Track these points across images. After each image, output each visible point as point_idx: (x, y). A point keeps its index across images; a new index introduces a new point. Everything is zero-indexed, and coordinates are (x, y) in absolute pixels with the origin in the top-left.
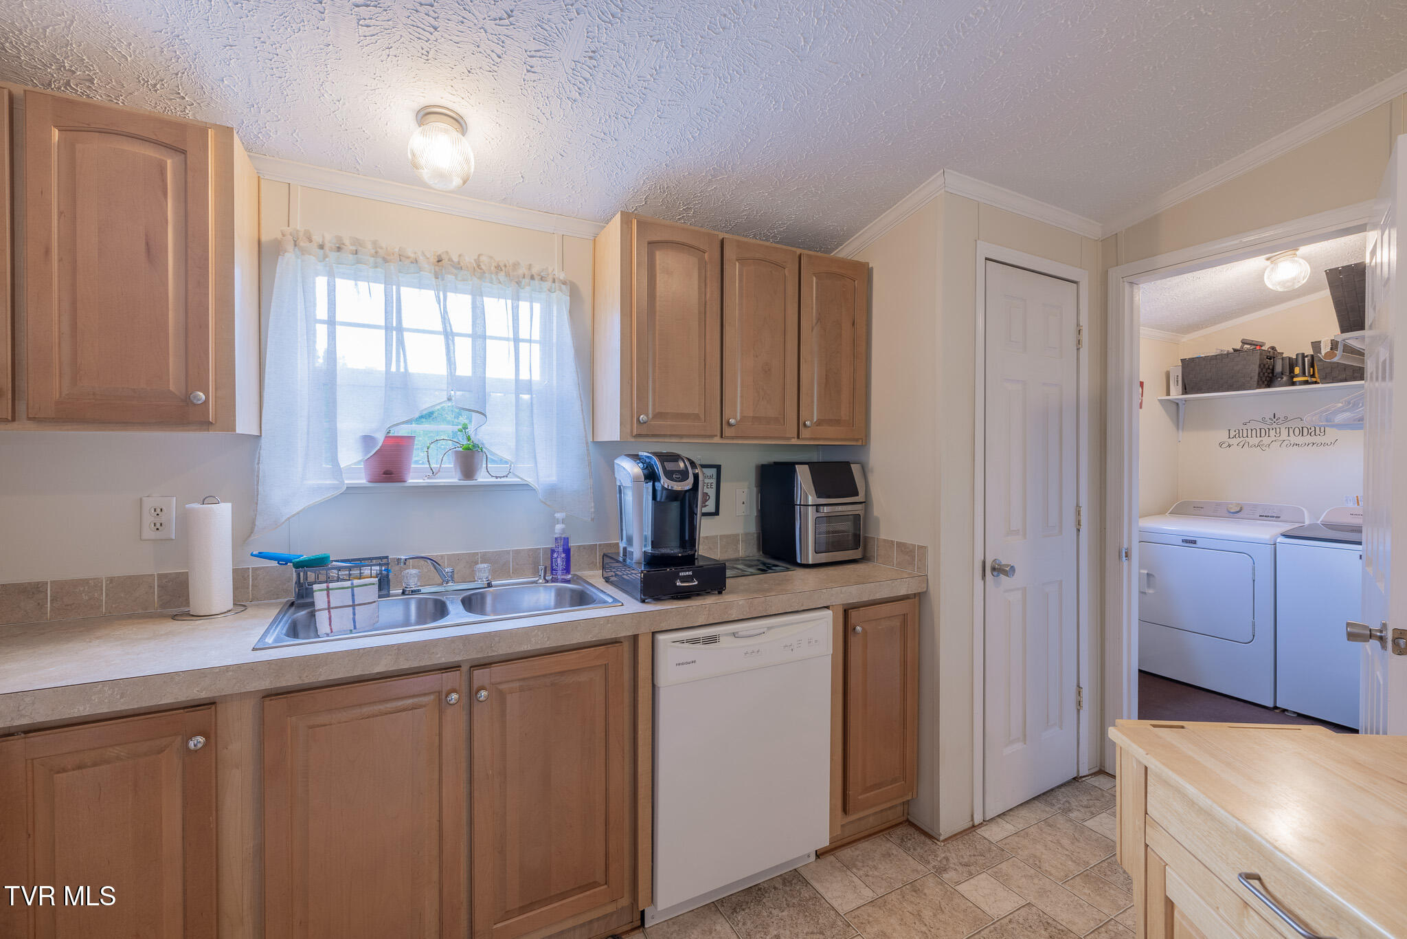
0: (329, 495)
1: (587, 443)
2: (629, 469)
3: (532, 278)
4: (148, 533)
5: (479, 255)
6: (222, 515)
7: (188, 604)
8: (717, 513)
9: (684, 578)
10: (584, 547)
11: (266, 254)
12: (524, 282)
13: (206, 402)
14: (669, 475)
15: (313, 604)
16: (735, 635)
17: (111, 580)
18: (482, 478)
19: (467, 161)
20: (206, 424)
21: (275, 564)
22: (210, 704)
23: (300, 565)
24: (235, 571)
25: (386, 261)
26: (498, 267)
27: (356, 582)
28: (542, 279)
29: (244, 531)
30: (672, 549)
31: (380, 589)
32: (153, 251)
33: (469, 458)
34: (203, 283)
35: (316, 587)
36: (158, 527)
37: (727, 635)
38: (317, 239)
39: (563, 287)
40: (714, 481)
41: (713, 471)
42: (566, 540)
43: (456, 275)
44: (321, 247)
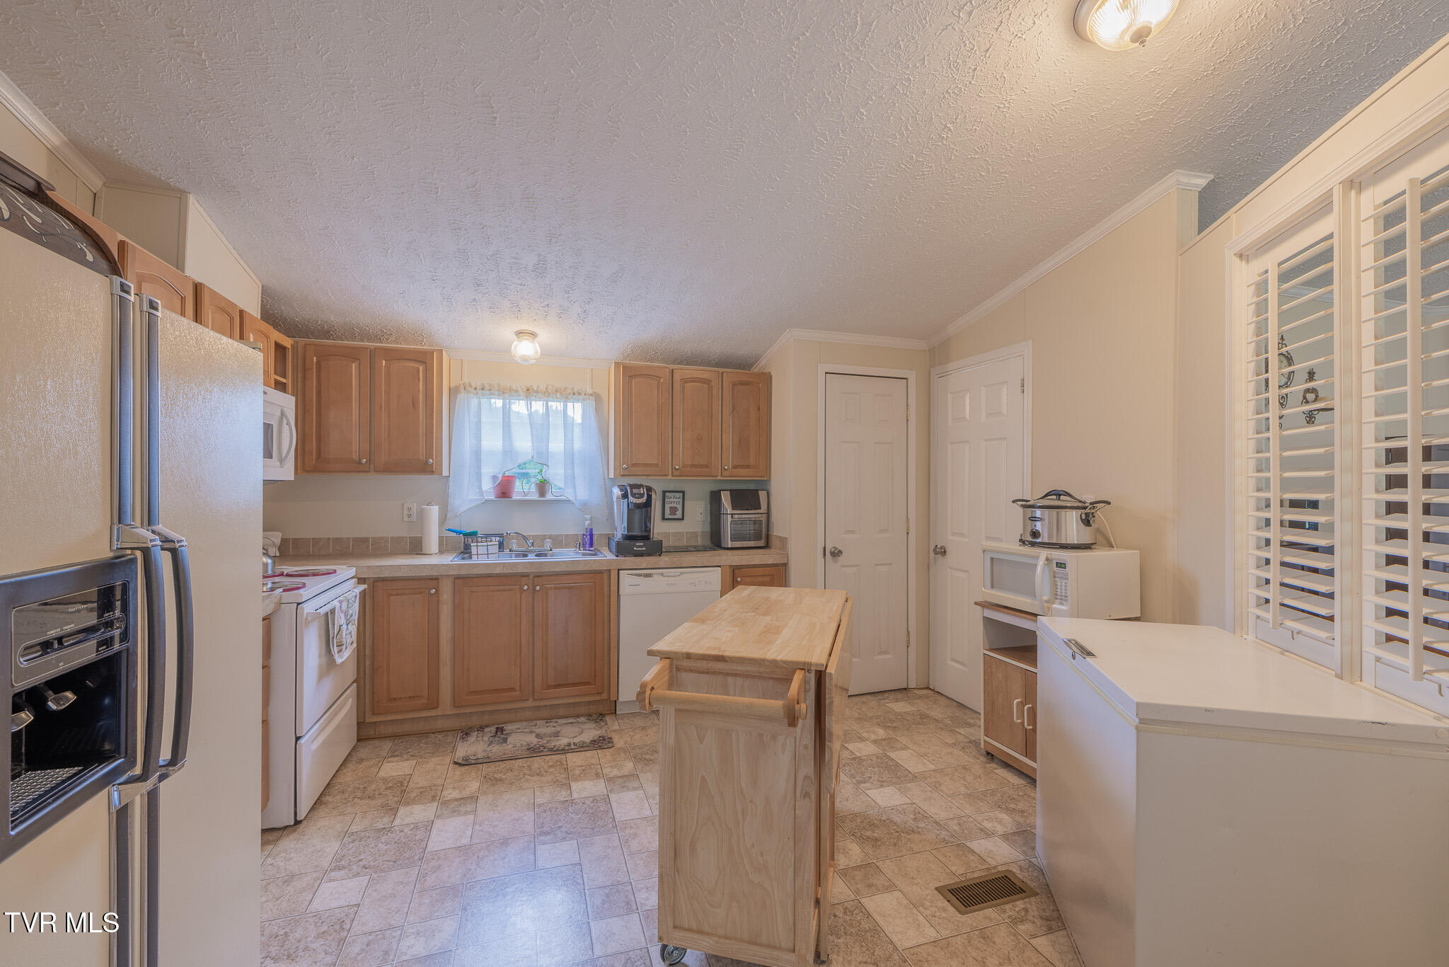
0: (479, 502)
1: (605, 479)
2: (617, 492)
3: (574, 394)
4: (406, 519)
5: (547, 386)
6: (434, 511)
7: (421, 551)
8: (683, 519)
9: (639, 546)
10: (604, 534)
11: (454, 392)
12: (569, 397)
13: (433, 463)
14: (634, 495)
15: (471, 552)
16: (662, 574)
17: (392, 538)
18: (549, 497)
19: (536, 353)
20: (432, 472)
21: (454, 534)
22: (436, 579)
23: (466, 535)
24: (439, 537)
25: (503, 393)
26: (556, 391)
27: (489, 543)
28: (579, 394)
29: (443, 519)
30: (636, 533)
31: (499, 548)
32: (414, 404)
33: (543, 487)
34: (432, 416)
35: (472, 544)
36: (409, 516)
37: (657, 574)
38: (474, 385)
39: (591, 397)
40: (681, 500)
41: (681, 495)
42: (591, 530)
43: (536, 396)
44: (475, 389)
